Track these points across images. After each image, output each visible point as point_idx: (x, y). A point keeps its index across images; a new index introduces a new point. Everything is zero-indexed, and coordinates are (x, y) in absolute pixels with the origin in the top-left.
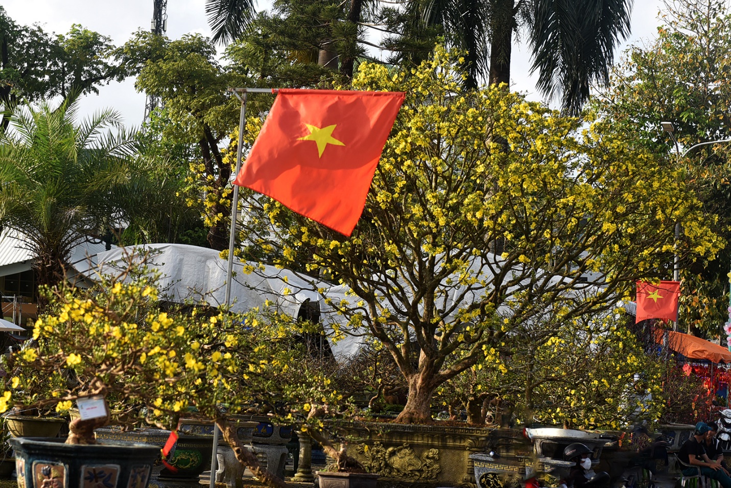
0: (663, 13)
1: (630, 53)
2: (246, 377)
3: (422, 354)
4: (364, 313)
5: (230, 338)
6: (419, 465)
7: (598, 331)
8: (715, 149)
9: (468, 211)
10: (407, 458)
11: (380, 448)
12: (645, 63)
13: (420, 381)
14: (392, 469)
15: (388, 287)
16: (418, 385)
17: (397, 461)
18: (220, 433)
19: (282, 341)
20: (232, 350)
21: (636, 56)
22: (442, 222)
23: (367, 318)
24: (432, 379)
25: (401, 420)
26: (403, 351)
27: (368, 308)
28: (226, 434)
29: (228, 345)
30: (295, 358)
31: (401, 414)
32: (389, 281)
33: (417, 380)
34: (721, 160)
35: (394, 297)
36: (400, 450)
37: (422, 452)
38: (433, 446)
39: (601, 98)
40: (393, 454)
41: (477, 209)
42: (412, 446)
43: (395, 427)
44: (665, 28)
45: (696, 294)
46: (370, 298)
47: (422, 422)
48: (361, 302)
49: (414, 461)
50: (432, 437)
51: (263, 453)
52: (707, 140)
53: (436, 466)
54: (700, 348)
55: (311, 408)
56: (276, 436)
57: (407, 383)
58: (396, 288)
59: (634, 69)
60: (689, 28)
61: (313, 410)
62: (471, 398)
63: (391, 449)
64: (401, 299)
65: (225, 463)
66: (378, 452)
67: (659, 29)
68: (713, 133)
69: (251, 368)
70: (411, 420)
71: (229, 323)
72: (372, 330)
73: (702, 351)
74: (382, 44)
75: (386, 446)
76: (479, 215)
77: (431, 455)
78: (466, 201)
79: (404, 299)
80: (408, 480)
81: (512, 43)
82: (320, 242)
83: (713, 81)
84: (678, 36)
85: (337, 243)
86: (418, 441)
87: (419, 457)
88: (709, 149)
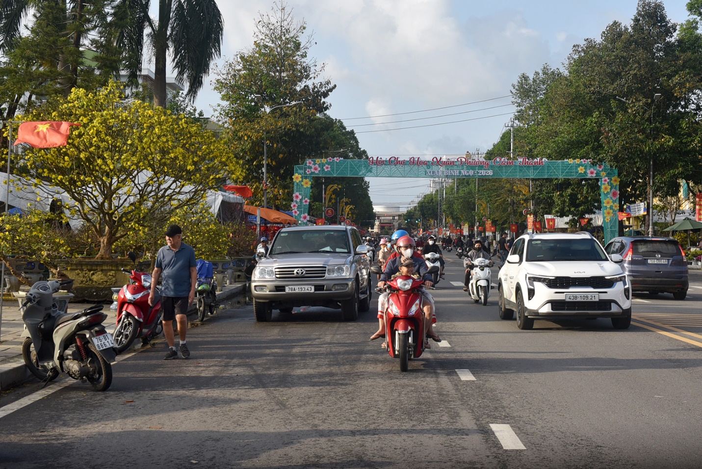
0: (257, 34)
1: (238, 56)
2: (15, 241)
3: (107, 227)
4: (77, 209)
5: (8, 226)
6: (106, 279)
7: (197, 213)
8: (284, 109)
9: (124, 162)
10: (100, 276)
11: (87, 272)
12: (246, 61)
13: (106, 240)
14: (93, 281)
15: (88, 196)
16: (105, 242)
17: (95, 278)
18: (5, 265)
19: (37, 223)
20: (9, 231)
21: (242, 58)
22: (112, 167)
23: (79, 211)
24: (112, 239)
25: (97, 258)
26: (98, 226)
27: (80, 207)
28: (8, 265)
29: (7, 229)
30: (45, 230)
31: (98, 256)
32: (89, 194)
33: (104, 240)
34: (288, 115)
35: (92, 201)
36: (96, 273)
37: (107, 272)
38: (112, 270)
39: (223, 81)
40: (93, 274)
41: (128, 160)
42: (102, 270)
43: (94, 262)
44: (258, 42)
45: (276, 188)
46: (81, 202)
47: (107, 259)
48: (76, 203)
49: (103, 277)
50: (112, 266)
51: (31, 278)
52: (281, 104)
53: (114, 279)
54: (278, 217)
55: (45, 253)
56: (36, 269)
57: (100, 242)
58: (92, 196)
59: (241, 65)
60: (271, 42)
61: (46, 254)
62: (134, 247)
63: (92, 272)
64: (95, 202)
65: (10, 283)
66: (86, 274)
67: (255, 42)
68: (284, 100)
69: (18, 238)
70: (102, 258)
71: (7, 220)
72: (82, 216)
73: (278, 218)
74: (93, 58)
75: (90, 271)
76: (129, 163)
77: (111, 274)
78: (123, 157)
79: (96, 202)
80: (100, 286)
81: (167, 56)
82: (54, 176)
83: (284, 72)
84: (266, 46)
85: (62, 177)
86: (105, 268)
87: (106, 275)
88: (281, 109)
